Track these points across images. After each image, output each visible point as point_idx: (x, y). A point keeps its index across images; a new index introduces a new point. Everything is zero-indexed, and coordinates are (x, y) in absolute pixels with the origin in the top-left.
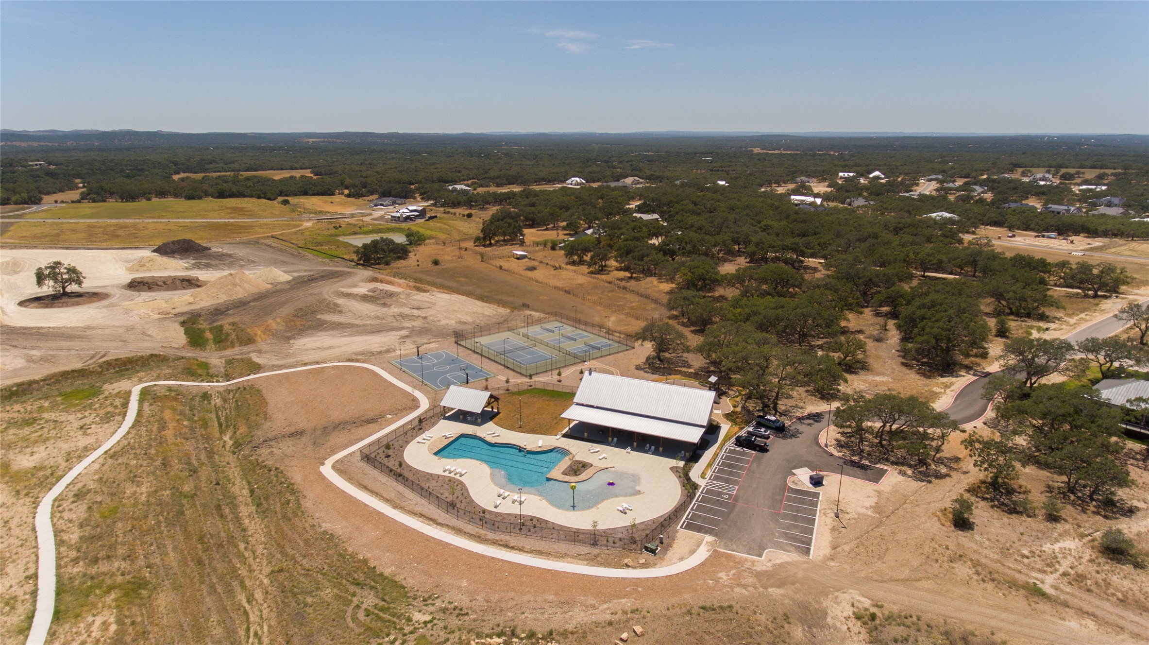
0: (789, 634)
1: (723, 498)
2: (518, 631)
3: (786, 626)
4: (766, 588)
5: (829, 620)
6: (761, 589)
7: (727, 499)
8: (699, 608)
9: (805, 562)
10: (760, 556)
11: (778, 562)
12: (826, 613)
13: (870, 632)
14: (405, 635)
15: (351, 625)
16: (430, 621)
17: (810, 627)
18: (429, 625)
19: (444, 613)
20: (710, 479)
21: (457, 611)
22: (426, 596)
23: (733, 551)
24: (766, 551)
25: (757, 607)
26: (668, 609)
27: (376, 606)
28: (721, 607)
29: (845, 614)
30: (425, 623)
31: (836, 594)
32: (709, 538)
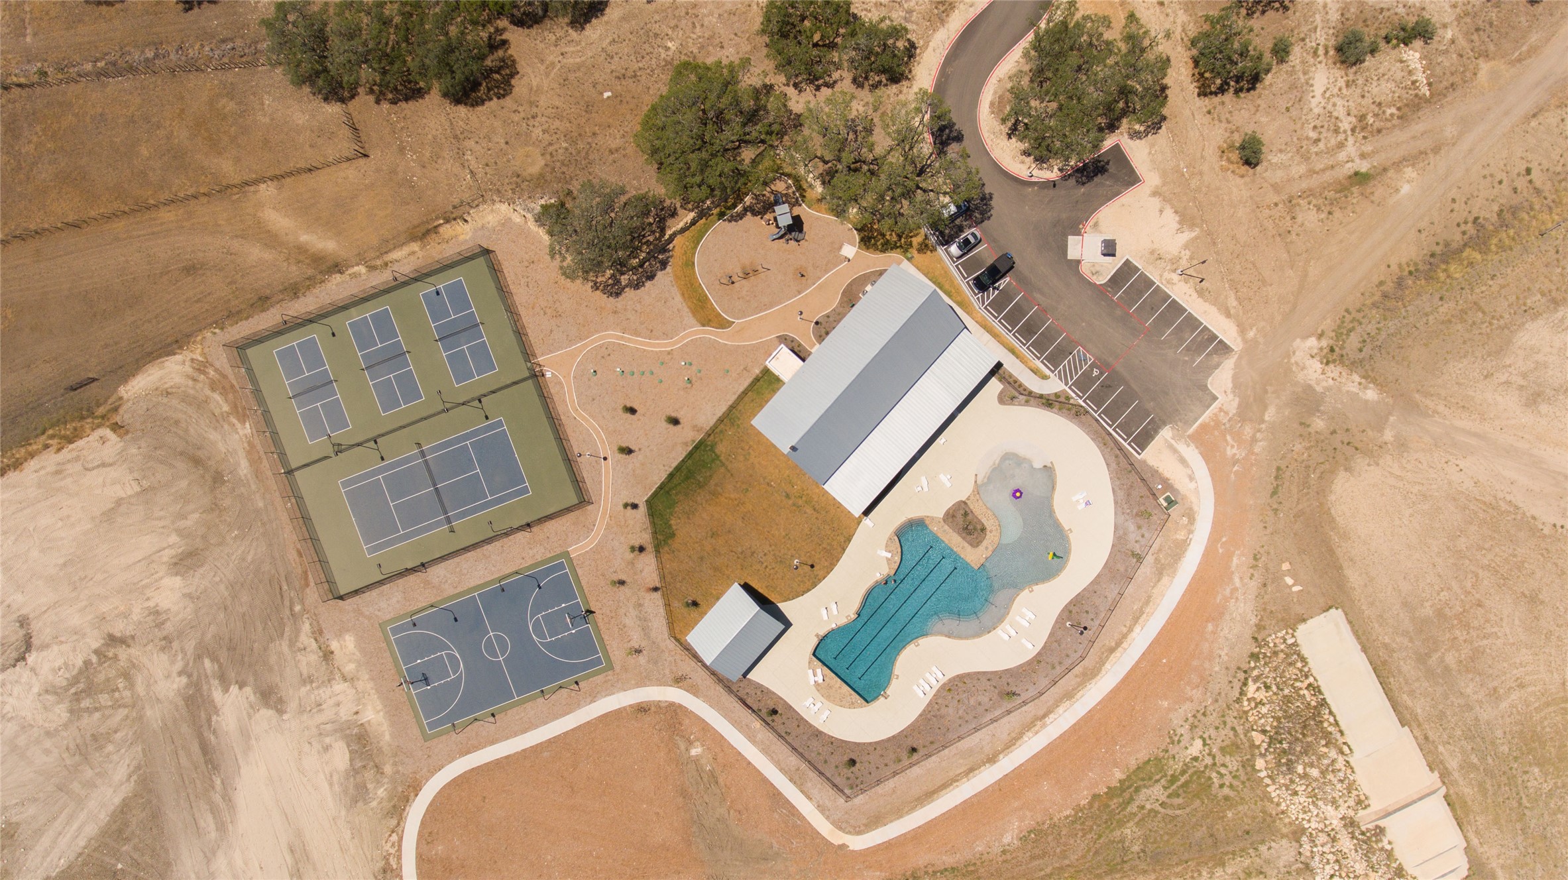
0: (1317, 432)
1: (1098, 378)
2: (1245, 666)
3: (1310, 430)
4: (1263, 421)
5: (1319, 389)
6: (1263, 426)
7: (1101, 374)
8: (1271, 497)
9: (1240, 358)
10: (1215, 398)
11: (1230, 385)
12: (1310, 386)
13: (1342, 363)
14: (1214, 764)
15: (1188, 810)
16: (1204, 740)
17: (1318, 411)
18: (1208, 742)
19: (1196, 727)
20: (1053, 372)
21: (1199, 716)
22: (1168, 740)
23: (1196, 420)
24: (1209, 386)
25: (1285, 444)
26: (1265, 527)
27: (1165, 788)
28: (1276, 478)
29: (1319, 371)
30: (1205, 744)
31: (1293, 361)
32: (1166, 433)
